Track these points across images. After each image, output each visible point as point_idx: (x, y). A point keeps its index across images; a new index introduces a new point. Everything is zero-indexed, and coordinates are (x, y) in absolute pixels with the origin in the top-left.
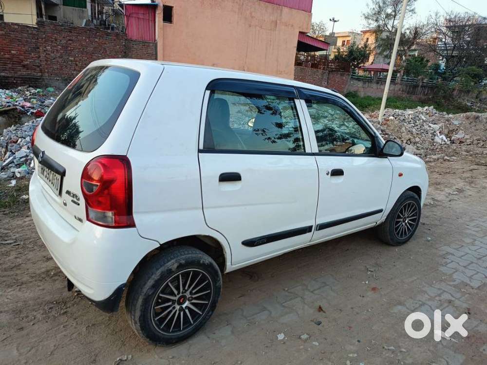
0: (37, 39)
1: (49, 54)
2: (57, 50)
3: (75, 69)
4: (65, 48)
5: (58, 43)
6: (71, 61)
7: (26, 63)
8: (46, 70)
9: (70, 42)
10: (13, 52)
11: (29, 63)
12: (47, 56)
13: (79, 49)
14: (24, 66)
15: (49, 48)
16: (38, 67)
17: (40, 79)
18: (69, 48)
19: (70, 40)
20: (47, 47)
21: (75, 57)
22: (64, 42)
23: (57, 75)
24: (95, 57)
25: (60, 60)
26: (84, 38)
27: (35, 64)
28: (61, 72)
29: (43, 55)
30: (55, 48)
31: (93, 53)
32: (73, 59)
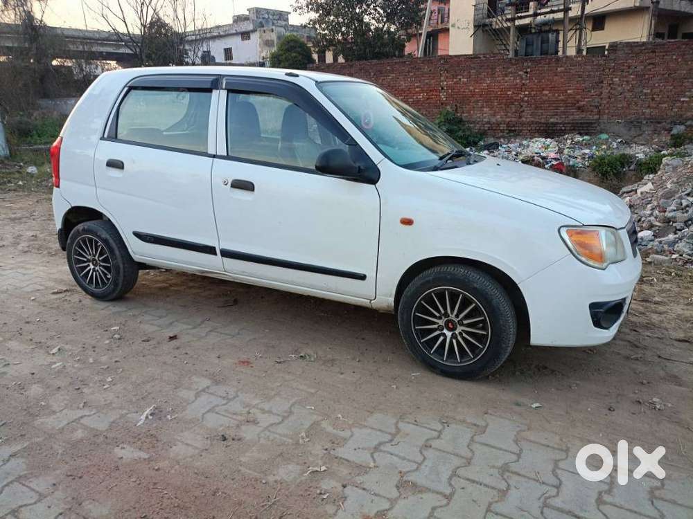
0: (604, 70)
1: (615, 89)
2: (627, 82)
3: (649, 106)
4: (640, 76)
5: (631, 71)
6: (646, 94)
7: (583, 103)
8: (607, 111)
9: (651, 67)
10: (569, 91)
11: (584, 103)
12: (613, 92)
13: (663, 75)
14: (579, 108)
15: (617, 79)
16: (597, 107)
17: (595, 123)
18: (647, 76)
19: (649, 64)
20: (614, 80)
21: (653, 87)
22: (640, 68)
23: (619, 116)
24: (687, 84)
25: (628, 95)
26: (674, 57)
27: (593, 104)
28: (627, 111)
29: (605, 91)
30: (625, 79)
31: (685, 78)
32: (649, 91)
